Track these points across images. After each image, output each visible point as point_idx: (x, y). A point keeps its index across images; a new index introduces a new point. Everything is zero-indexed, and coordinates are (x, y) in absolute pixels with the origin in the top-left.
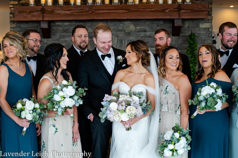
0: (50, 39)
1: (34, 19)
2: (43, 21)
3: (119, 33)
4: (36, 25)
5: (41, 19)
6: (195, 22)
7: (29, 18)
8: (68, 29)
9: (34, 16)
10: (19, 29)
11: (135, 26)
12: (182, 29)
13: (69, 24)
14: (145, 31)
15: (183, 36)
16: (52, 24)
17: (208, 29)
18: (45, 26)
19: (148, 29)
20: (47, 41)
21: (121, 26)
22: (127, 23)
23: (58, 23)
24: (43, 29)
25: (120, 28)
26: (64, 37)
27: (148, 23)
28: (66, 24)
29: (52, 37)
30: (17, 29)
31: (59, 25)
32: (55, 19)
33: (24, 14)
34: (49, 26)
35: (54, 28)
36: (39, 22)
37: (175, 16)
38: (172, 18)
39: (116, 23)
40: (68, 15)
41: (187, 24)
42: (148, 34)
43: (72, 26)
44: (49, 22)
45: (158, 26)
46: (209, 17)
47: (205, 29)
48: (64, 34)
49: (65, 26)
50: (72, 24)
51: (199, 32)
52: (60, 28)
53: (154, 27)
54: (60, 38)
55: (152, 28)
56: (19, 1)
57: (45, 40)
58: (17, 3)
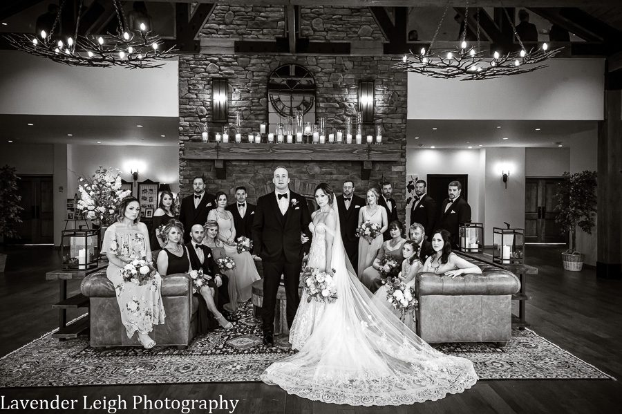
0: (225, 181)
1: (208, 157)
2: (217, 160)
3: (302, 175)
4: (209, 164)
5: (215, 157)
6: (387, 165)
7: (202, 156)
8: (245, 170)
9: (207, 154)
10: (190, 168)
11: (321, 168)
12: (372, 172)
14: (331, 174)
15: (373, 180)
16: (228, 164)
17: (401, 172)
18: (219, 165)
19: (334, 171)
20: (222, 182)
21: (305, 167)
22: (311, 164)
23: (234, 163)
24: (217, 169)
25: (304, 170)
26: (240, 178)
27: (334, 165)
28: (244, 164)
29: (227, 178)
30: (187, 168)
31: (235, 165)
32: (231, 158)
33: (196, 152)
34: (225, 165)
35: (230, 168)
36: (213, 161)
37: (364, 158)
38: (361, 160)
39: (299, 164)
40: (246, 153)
41: (378, 168)
42: (334, 176)
43: (249, 167)
44: (225, 161)
45: (345, 168)
46: (403, 160)
47: (397, 172)
48: (241, 175)
49: (243, 166)
50: (250, 164)
51: (390, 176)
52: (237, 169)
53: (341, 170)
54: (237, 179)
55: (339, 170)
56: (190, 137)
57: (219, 182)
58: (188, 138)
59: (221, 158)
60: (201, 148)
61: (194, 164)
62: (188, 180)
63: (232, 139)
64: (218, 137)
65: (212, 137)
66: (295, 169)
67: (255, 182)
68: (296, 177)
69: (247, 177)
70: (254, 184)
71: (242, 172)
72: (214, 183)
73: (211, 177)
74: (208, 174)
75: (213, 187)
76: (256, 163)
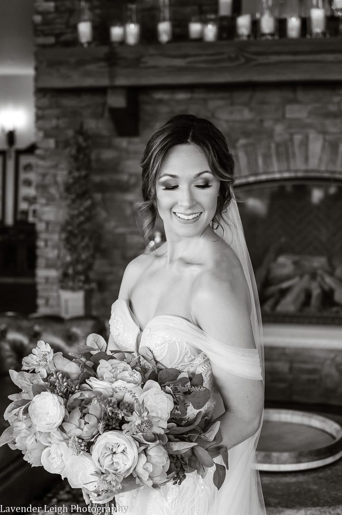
0: (136, 140)
1: (89, 82)
2: (115, 88)
3: (327, 122)
4: (98, 99)
10: (57, 111)
13: (189, 95)
16: (142, 98)
18: (118, 101)
20: (129, 143)
23: (158, 96)
24: (114, 111)
25: (332, 108)
28: (181, 96)
30: (52, 111)
32: (145, 82)
33: (63, 70)
34: (131, 100)
35: (146, 107)
36: (101, 91)
44: (132, 92)
49: (179, 102)
52: (164, 109)
56: (58, 36)
57: (123, 142)
58: (51, 40)
59: (121, 81)
60: (73, 60)
61: (69, 102)
63: (148, 35)
64: (116, 32)
65: (101, 32)
66: (309, 107)
68: (310, 126)
72: (110, 146)
73: (105, 132)
74: (97, 125)
75: (108, 155)
76: (211, 95)
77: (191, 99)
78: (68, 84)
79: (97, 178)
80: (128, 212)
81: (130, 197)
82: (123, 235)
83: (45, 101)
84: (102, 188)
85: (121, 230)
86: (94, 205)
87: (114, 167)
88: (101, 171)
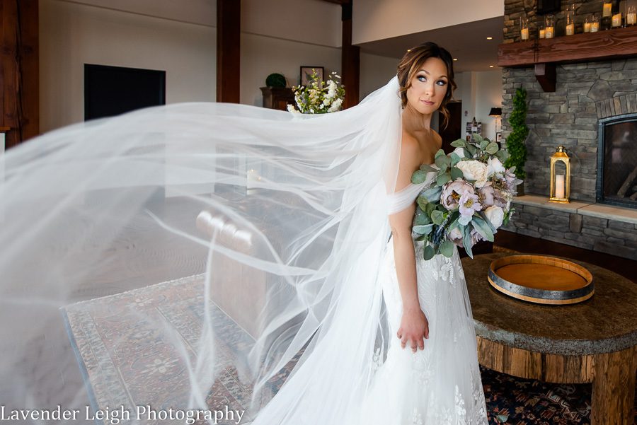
0: (554, 94)
1: (524, 61)
2: (538, 64)
4: (530, 71)
5: (532, 61)
7: (518, 61)
8: (583, 77)
9: (523, 57)
13: (585, 67)
16: (558, 70)
18: (540, 71)
20: (550, 95)
23: (566, 67)
24: (539, 78)
26: (576, 89)
28: (580, 67)
29: (557, 89)
30: (511, 79)
31: (569, 70)
33: (511, 56)
34: (548, 71)
35: (560, 75)
36: (531, 66)
40: (573, 50)
43: (588, 71)
48: (576, 84)
49: (579, 71)
50: (589, 67)
52: (570, 75)
54: (570, 91)
56: (515, 39)
57: (547, 95)
59: (541, 60)
60: (516, 50)
61: (520, 74)
62: (510, 95)
63: (560, 32)
64: (542, 33)
67: (595, 94)
69: (584, 87)
70: (593, 97)
71: (580, 80)
72: (540, 98)
73: (537, 90)
74: (533, 86)
75: (538, 102)
76: (599, 66)
77: (587, 69)
78: (514, 63)
79: (532, 116)
80: (549, 135)
81: (550, 126)
82: (546, 147)
83: (507, 74)
84: (534, 121)
85: (544, 145)
86: (527, 130)
87: (541, 109)
88: (533, 112)
